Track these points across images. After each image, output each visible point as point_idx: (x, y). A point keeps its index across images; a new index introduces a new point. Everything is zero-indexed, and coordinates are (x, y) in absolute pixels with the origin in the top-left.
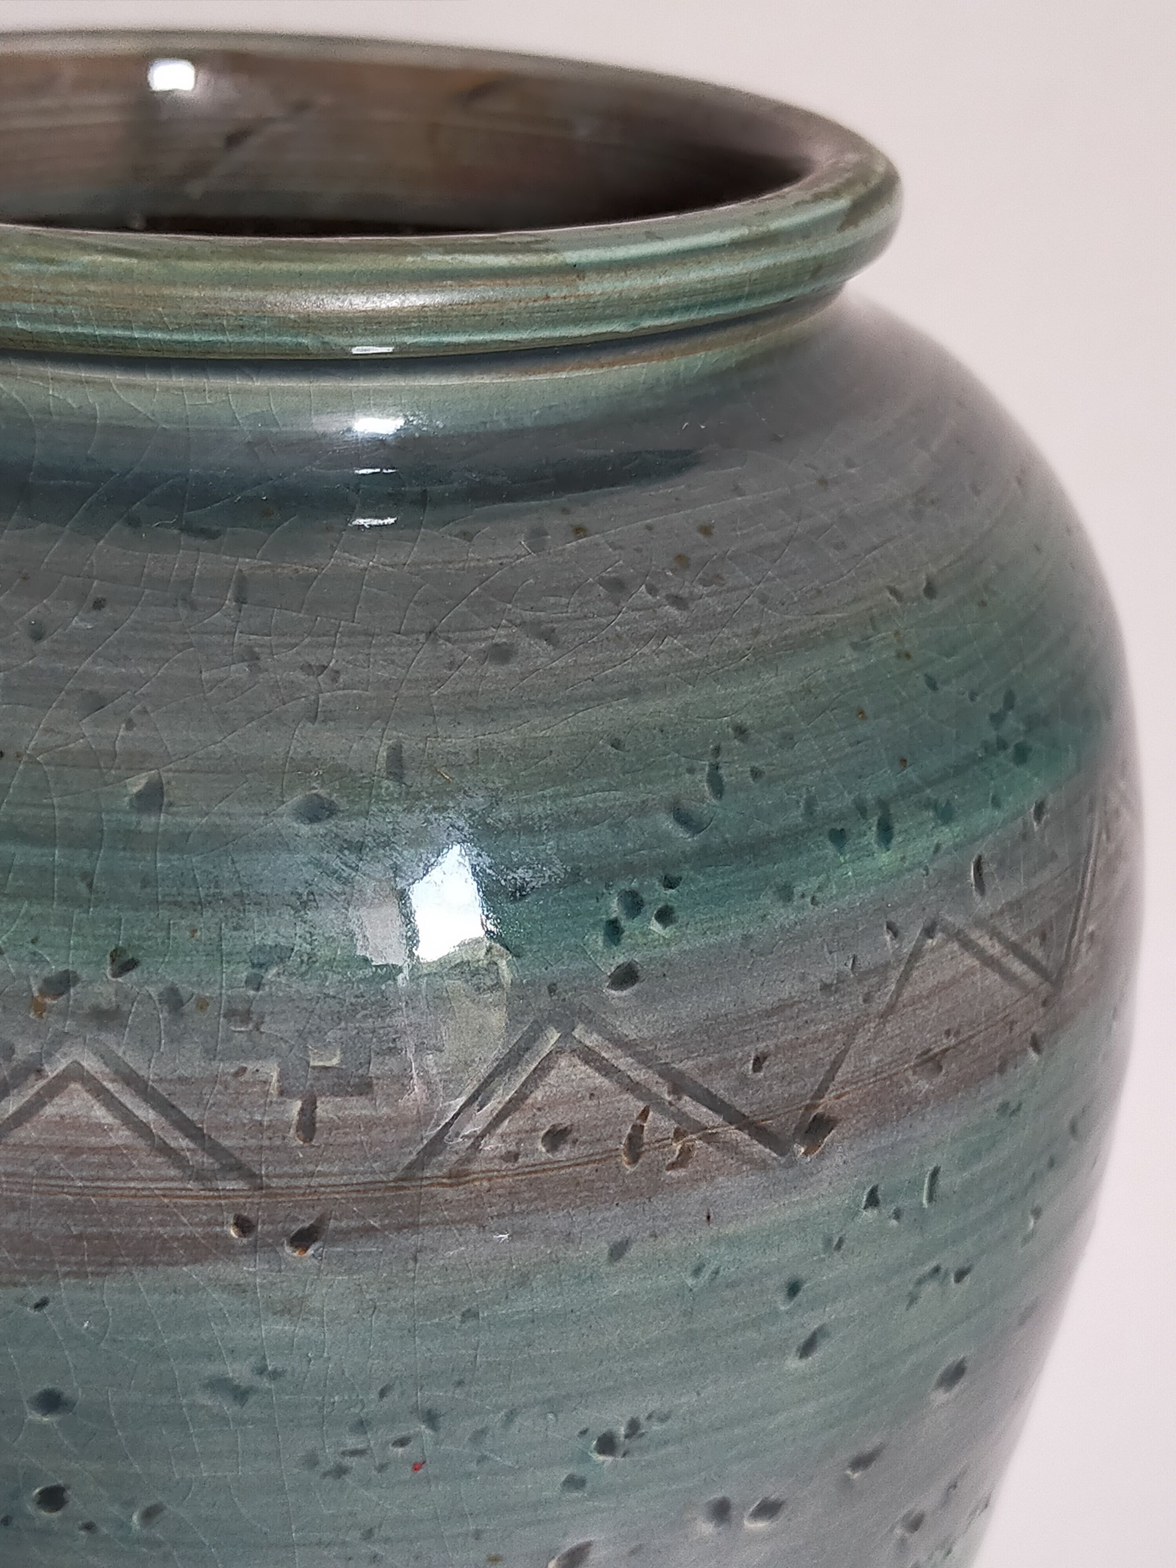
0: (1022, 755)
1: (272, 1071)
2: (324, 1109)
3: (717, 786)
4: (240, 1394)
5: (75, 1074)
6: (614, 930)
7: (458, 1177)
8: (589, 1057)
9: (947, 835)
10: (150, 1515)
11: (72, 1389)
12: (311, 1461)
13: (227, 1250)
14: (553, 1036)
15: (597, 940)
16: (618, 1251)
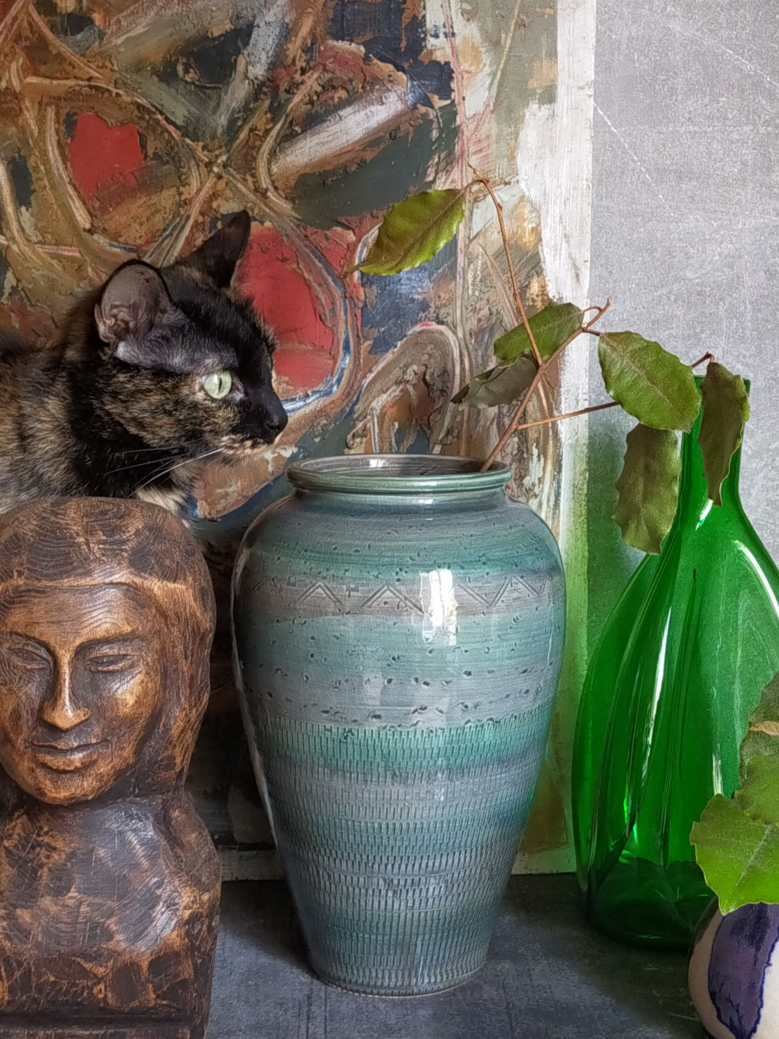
0: (484, 564)
1: (345, 587)
2: (352, 593)
3: (418, 555)
4: (338, 638)
5: (320, 586)
6: (397, 573)
7: (370, 607)
8: (392, 591)
9: (462, 571)
10: (325, 659)
11: (316, 636)
12: (347, 652)
13: (337, 614)
14: (386, 587)
15: (394, 574)
16: (395, 624)
